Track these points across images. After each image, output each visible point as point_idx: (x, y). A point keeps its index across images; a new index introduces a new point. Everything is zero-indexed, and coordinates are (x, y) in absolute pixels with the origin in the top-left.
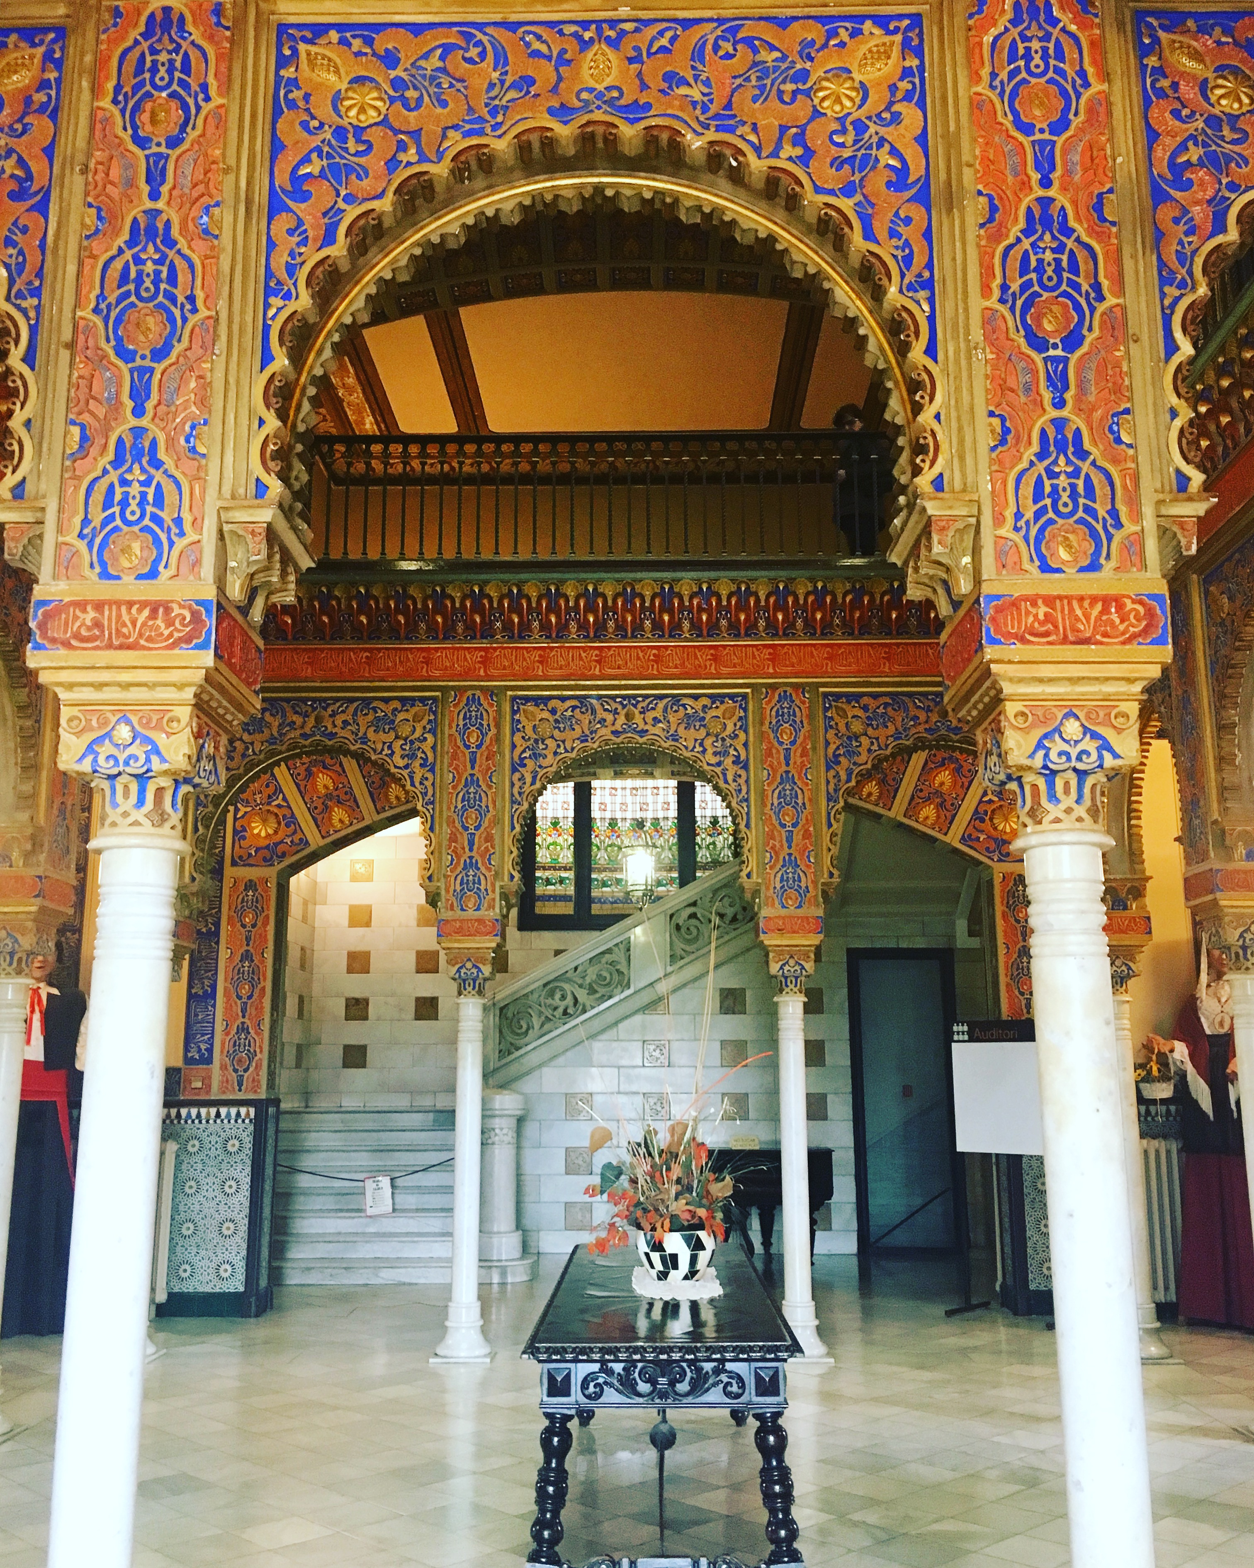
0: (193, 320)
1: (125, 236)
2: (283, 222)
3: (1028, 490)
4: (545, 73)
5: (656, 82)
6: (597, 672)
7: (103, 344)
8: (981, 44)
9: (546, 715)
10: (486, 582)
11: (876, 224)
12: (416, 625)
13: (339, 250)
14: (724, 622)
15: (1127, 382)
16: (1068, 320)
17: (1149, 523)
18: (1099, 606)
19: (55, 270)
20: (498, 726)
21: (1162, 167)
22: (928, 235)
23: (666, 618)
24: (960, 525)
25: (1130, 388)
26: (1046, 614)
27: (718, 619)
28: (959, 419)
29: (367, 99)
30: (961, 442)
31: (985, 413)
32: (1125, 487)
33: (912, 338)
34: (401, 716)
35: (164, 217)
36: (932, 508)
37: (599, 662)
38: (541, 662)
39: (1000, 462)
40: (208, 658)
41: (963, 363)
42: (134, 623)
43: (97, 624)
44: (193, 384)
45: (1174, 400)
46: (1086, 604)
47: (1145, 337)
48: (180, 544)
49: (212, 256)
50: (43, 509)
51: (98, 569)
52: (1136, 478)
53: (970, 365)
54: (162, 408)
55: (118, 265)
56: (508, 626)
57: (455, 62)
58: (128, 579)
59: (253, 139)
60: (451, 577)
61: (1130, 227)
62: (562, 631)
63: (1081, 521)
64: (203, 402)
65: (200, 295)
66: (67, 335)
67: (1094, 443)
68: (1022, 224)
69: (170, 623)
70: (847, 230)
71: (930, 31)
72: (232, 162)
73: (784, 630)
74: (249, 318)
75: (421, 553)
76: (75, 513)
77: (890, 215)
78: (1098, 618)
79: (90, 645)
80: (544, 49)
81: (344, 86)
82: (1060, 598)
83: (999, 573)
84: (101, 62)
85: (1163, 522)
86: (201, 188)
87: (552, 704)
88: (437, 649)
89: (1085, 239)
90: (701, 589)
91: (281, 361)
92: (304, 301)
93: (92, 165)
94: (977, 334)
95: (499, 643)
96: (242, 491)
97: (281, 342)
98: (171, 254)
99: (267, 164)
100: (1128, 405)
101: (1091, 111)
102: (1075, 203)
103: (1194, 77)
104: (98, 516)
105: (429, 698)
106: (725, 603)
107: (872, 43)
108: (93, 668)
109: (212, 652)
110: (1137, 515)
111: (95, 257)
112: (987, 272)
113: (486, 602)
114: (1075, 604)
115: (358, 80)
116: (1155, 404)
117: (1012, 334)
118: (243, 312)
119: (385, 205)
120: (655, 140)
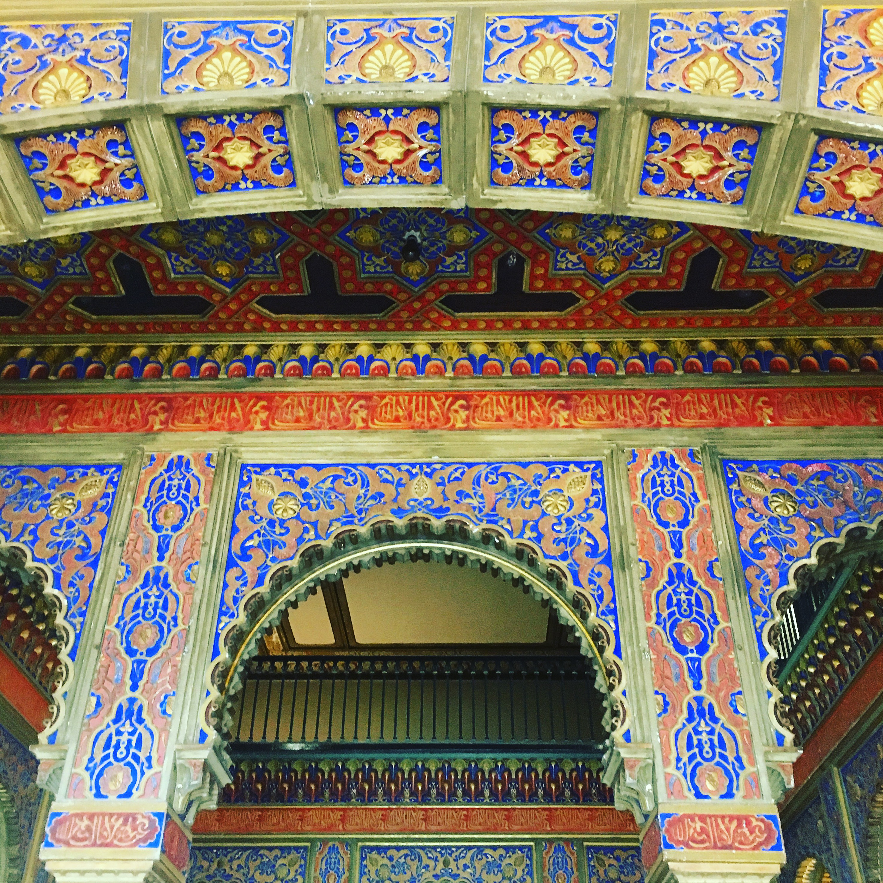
0: (174, 631)
1: (141, 581)
2: (234, 572)
3: (683, 742)
4: (390, 491)
5: (453, 496)
6: (423, 828)
7: (118, 645)
8: (635, 478)
9: (386, 861)
10: (347, 760)
11: (581, 576)
12: (296, 791)
13: (265, 589)
14: (514, 791)
15: (738, 674)
16: (698, 635)
17: (761, 766)
18: (735, 823)
19: (96, 601)
20: (350, 869)
21: (746, 546)
22: (611, 583)
23: (473, 787)
24: (642, 764)
25: (740, 678)
26: (702, 828)
27: (509, 789)
28: (637, 694)
29: (289, 505)
30: (639, 710)
31: (653, 692)
32: (744, 741)
33: (606, 644)
34: (281, 861)
35: (165, 571)
36: (624, 753)
37: (425, 820)
38: (383, 820)
39: (665, 724)
40: (156, 853)
41: (637, 661)
42: (112, 828)
43: (89, 829)
44: (169, 670)
45: (769, 686)
46: (727, 820)
47: (746, 647)
48: (148, 773)
49: (190, 593)
50: (66, 751)
51: (94, 791)
52: (750, 736)
53: (641, 660)
54: (149, 686)
55: (134, 599)
56: (361, 793)
57: (340, 485)
58: (112, 798)
59: (221, 527)
60: (322, 756)
61: (730, 581)
62: (398, 797)
63: (718, 764)
64: (174, 681)
65: (180, 616)
66: (97, 641)
67: (722, 712)
68: (666, 578)
69: (134, 829)
70: (564, 579)
71: (607, 470)
72: (208, 540)
73: (557, 797)
74: (208, 629)
75: (303, 738)
76: (85, 753)
77: (589, 571)
78: (735, 831)
79: (82, 844)
80: (390, 478)
81: (276, 497)
82: (710, 816)
83: (669, 797)
84: (139, 484)
85: (770, 764)
86: (189, 554)
87: (390, 852)
88: (309, 810)
89: (704, 587)
90: (497, 766)
91: (224, 655)
92: (242, 619)
93: (127, 542)
94: (644, 643)
95: (354, 804)
96: (191, 738)
97: (225, 644)
98: (166, 592)
99: (228, 541)
100: (740, 689)
101: (701, 514)
102: (696, 566)
103: (759, 496)
104: (99, 755)
105: (301, 848)
106: (514, 777)
107: (574, 477)
108: (82, 860)
109: (159, 849)
110: (753, 762)
111: (121, 594)
112: (648, 605)
113: (346, 774)
114: (719, 821)
115: (284, 494)
116: (757, 688)
117: (666, 643)
118: (205, 625)
119: (294, 563)
120: (452, 527)
